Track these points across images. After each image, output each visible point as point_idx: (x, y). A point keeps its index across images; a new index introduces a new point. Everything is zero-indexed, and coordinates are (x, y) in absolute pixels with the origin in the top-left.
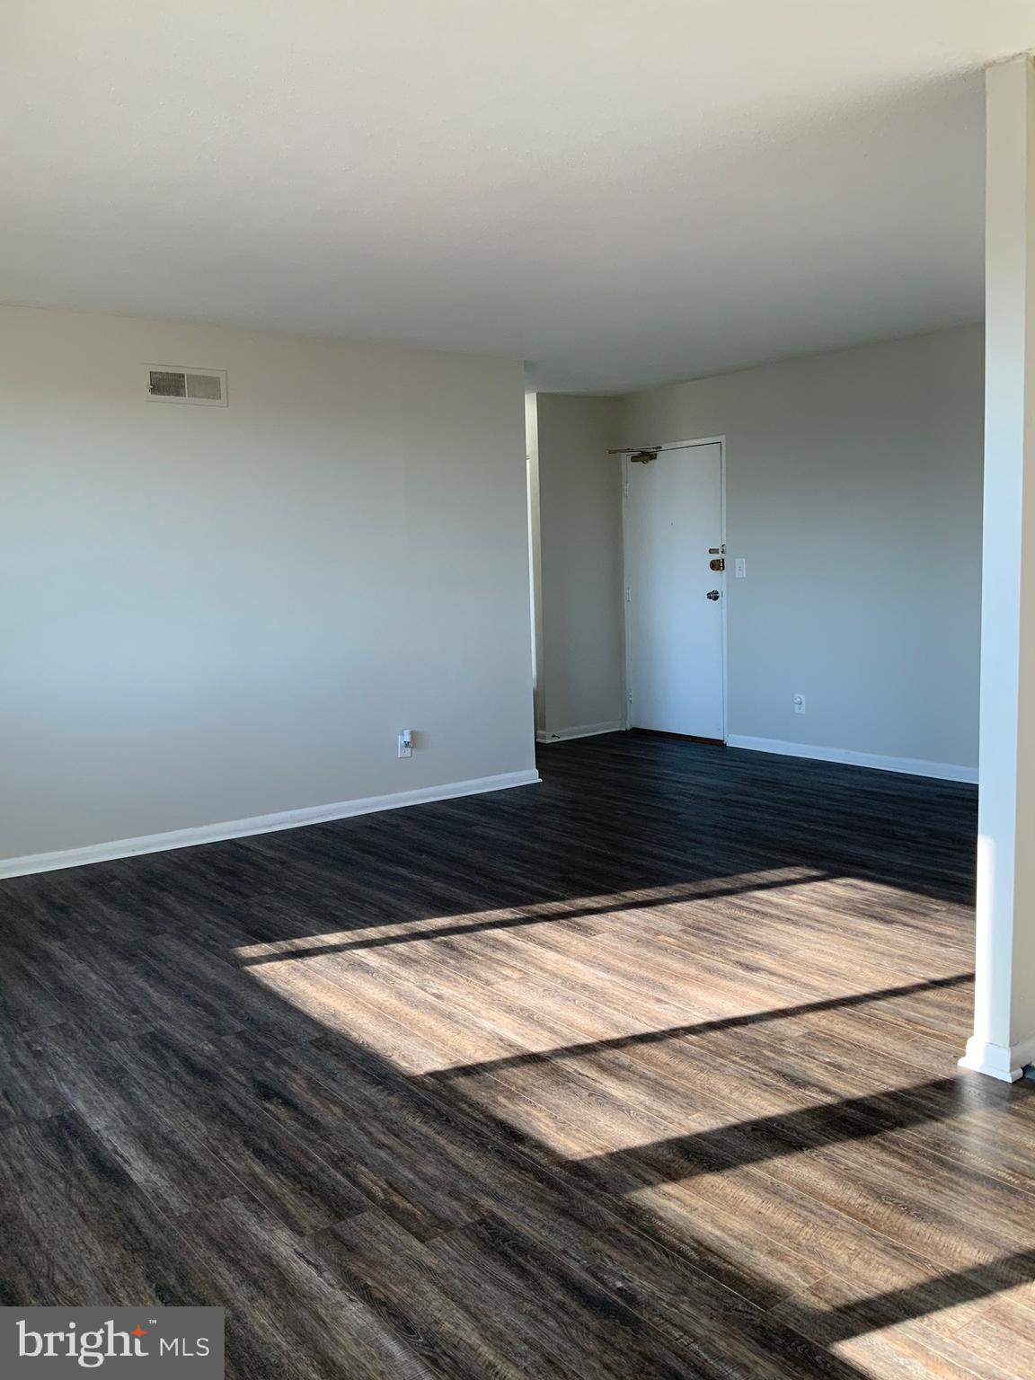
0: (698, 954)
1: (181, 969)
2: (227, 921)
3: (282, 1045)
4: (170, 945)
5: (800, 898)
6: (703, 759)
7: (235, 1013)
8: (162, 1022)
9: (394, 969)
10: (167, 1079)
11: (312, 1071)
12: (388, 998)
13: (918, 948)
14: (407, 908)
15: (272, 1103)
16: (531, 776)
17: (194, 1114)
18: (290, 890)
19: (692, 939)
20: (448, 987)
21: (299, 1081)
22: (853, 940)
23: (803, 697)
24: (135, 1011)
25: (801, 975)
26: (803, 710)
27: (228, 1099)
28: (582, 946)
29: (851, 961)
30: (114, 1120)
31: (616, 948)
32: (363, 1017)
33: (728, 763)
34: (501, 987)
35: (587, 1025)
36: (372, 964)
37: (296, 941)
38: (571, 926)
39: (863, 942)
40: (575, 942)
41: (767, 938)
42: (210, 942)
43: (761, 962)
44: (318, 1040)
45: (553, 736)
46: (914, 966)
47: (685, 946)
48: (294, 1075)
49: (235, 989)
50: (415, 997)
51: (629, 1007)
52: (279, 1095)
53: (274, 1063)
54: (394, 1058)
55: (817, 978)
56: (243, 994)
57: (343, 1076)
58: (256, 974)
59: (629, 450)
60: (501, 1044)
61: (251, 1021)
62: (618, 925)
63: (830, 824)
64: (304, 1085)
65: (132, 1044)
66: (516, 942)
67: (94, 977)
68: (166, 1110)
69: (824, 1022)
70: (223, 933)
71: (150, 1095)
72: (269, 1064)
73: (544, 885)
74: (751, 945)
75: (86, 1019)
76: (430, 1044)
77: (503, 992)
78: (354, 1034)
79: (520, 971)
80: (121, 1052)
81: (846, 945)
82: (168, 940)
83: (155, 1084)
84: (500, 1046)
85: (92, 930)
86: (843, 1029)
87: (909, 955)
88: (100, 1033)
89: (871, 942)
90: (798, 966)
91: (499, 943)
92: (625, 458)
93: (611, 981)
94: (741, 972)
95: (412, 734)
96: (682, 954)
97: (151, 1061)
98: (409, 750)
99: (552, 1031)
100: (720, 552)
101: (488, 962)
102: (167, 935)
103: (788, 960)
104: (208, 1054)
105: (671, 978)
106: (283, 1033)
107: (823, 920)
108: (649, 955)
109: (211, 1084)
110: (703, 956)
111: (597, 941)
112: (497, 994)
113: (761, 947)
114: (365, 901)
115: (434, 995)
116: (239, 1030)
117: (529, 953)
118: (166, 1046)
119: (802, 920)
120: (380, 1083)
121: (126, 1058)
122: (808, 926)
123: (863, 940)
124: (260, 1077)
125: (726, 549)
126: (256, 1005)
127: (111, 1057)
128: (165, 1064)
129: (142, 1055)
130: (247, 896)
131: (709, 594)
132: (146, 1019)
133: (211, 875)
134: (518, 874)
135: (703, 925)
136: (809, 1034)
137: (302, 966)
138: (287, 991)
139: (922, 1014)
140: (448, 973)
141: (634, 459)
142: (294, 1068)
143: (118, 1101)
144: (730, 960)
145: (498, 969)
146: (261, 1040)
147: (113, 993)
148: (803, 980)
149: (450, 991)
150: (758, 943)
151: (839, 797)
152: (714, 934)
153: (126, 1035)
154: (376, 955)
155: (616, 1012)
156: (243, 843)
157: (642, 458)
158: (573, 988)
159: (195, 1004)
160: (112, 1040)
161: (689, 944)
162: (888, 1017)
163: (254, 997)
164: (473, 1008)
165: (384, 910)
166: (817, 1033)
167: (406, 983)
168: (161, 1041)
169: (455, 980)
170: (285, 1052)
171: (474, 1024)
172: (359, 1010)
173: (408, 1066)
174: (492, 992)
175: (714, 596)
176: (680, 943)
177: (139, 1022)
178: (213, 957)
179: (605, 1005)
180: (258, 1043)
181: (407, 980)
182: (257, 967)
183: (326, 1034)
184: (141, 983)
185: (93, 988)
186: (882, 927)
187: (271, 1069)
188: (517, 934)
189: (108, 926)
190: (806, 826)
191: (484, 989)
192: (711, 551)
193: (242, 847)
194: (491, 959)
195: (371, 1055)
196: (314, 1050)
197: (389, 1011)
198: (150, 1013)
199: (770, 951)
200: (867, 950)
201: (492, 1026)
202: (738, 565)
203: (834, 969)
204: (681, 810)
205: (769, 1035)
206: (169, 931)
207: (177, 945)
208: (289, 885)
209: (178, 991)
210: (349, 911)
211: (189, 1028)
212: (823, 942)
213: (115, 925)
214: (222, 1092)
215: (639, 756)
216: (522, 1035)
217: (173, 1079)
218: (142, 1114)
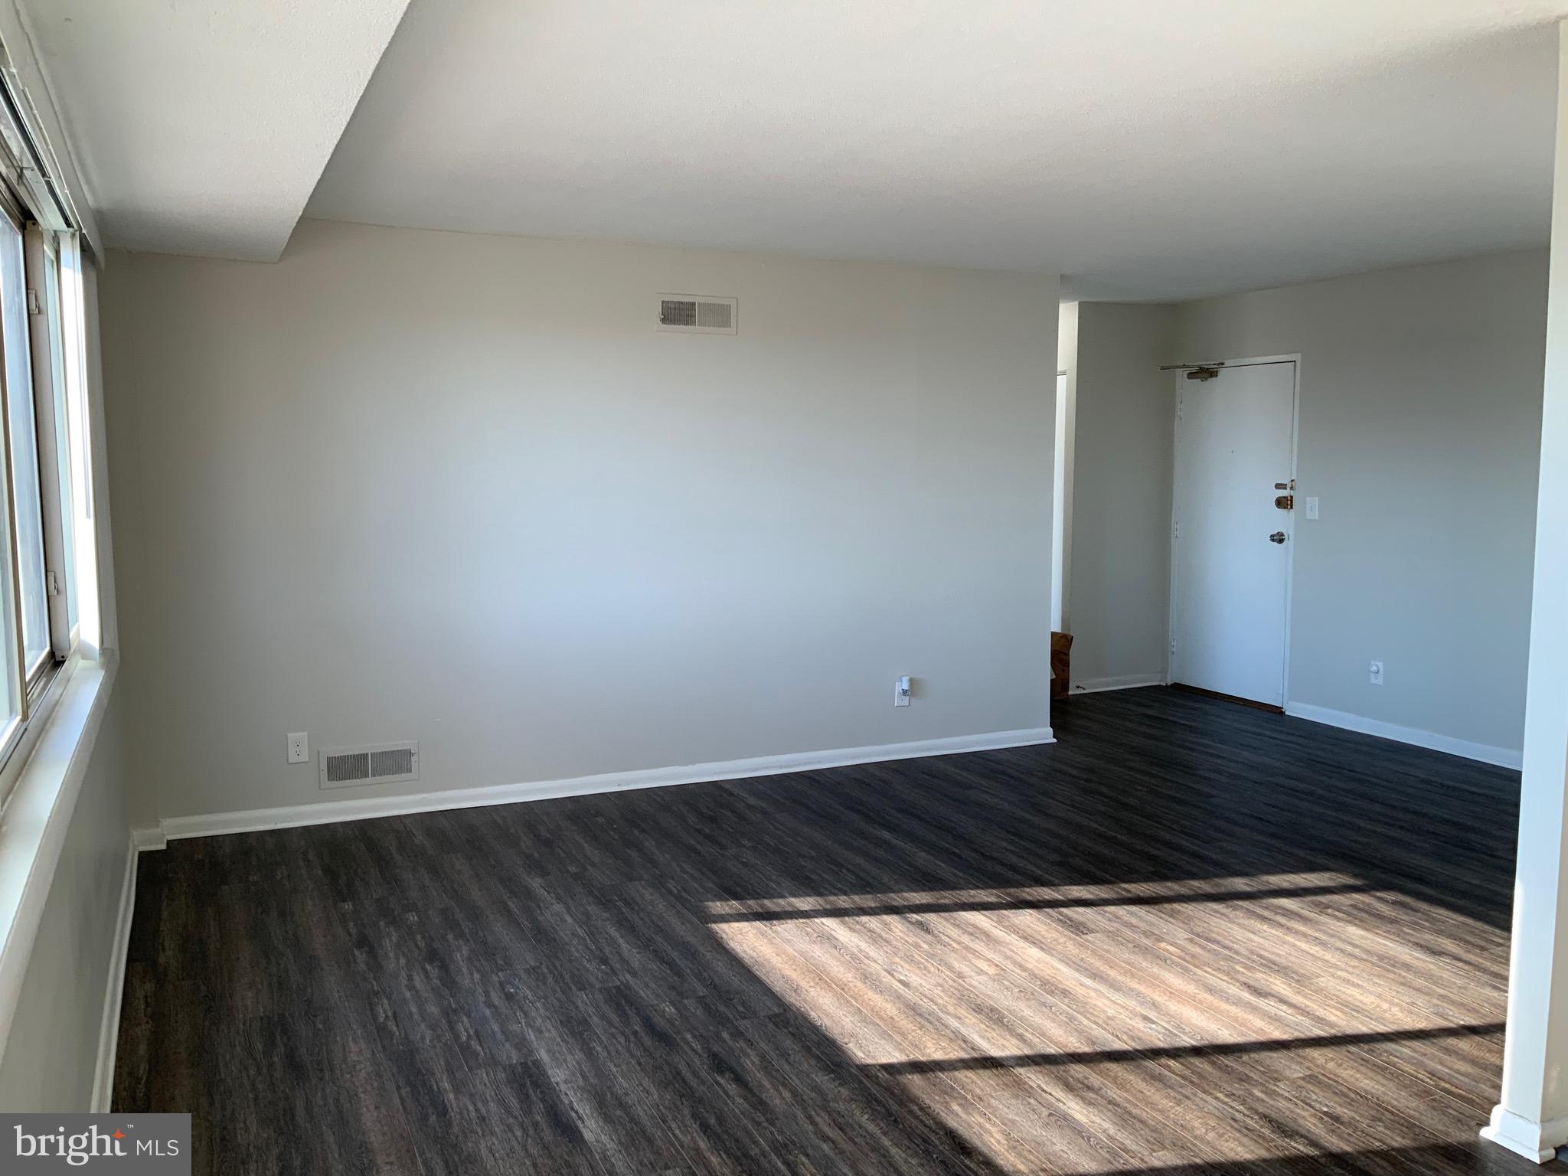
0: (1201, 969)
1: (653, 922)
2: (702, 873)
3: (741, 1016)
4: (645, 894)
5: (1337, 913)
6: (1255, 729)
7: (698, 976)
8: (628, 976)
9: (863, 947)
10: (627, 1039)
11: (766, 1048)
12: (852, 979)
13: (1465, 988)
14: (886, 879)
15: (723, 1077)
16: (1044, 734)
17: (649, 1078)
18: (768, 844)
19: (1198, 950)
20: (917, 975)
21: (752, 1058)
22: (1388, 971)
23: (1381, 664)
24: (604, 961)
25: (1316, 1007)
26: (1380, 681)
27: (683, 1067)
28: (1070, 946)
29: (1379, 996)
30: (574, 1074)
31: (1108, 951)
32: (825, 997)
33: (1283, 737)
34: (974, 982)
35: (1060, 1036)
36: (841, 939)
37: (767, 902)
38: (1061, 921)
39: (1400, 975)
40: (1062, 940)
41: (1286, 958)
42: (683, 894)
43: (1273, 986)
44: (776, 1015)
45: (1078, 687)
46: (1455, 1009)
47: (1188, 958)
48: (749, 1050)
49: (702, 949)
50: (881, 982)
51: (1110, 1022)
52: (731, 1070)
53: (731, 1035)
54: (851, 1045)
55: (1333, 1011)
56: (709, 956)
57: (797, 1059)
58: (724, 935)
59: (1184, 366)
60: (964, 1046)
61: (714, 986)
62: (1116, 925)
63: (1393, 825)
64: (757, 1062)
65: (599, 996)
66: (998, 933)
67: (570, 920)
68: (622, 1070)
69: (1331, 1065)
70: (696, 886)
71: (609, 1053)
72: (725, 1035)
73: (1039, 868)
74: (1265, 965)
75: (557, 964)
76: (890, 1035)
77: (975, 988)
78: (813, 1015)
79: (997, 966)
80: (586, 1004)
81: (1379, 976)
82: (643, 887)
83: (615, 1042)
84: (963, 1049)
85: (573, 869)
86: (1352, 1076)
87: (1451, 995)
88: (569, 981)
89: (1409, 976)
90: (1316, 997)
91: (978, 931)
92: (1181, 375)
93: (1095, 990)
94: (1246, 996)
95: (912, 681)
96: (1183, 967)
97: (614, 1018)
98: (907, 698)
99: (1021, 1038)
100: (1288, 488)
101: (964, 951)
102: (643, 882)
103: (1305, 987)
104: (667, 1016)
105: (1165, 994)
106: (744, 1004)
107: (1358, 943)
108: (1145, 964)
109: (668, 1049)
110: (1206, 972)
111: (1089, 941)
112: (967, 990)
113: (1276, 968)
114: (843, 866)
115: (900, 981)
116: (702, 994)
117: (1010, 947)
118: (631, 1004)
119: (1332, 940)
120: (833, 1071)
121: (590, 1010)
122: (1338, 949)
123: (1401, 972)
124: (716, 1048)
125: (1296, 484)
126: (720, 969)
127: (577, 1008)
128: (626, 1020)
129: (605, 1008)
130: (723, 847)
131: (1271, 536)
132: (614, 972)
133: (692, 819)
134: (1013, 852)
135: (1214, 935)
136: (1310, 1076)
137: (770, 932)
138: (752, 958)
139: (1451, 1069)
140: (919, 958)
141: (1191, 376)
142: (750, 1043)
143: (580, 1055)
144: (1238, 981)
145: (973, 961)
146: (722, 1008)
147: (586, 939)
148: (1318, 1013)
149: (918, 979)
150: (1274, 963)
151: (1410, 790)
152: (1225, 947)
153: (592, 986)
154: (847, 930)
155: (1094, 1026)
156: (728, 786)
157: (1200, 375)
158: (1051, 993)
159: (663, 961)
160: (580, 990)
161: (1193, 956)
162: (1408, 1068)
163: (719, 960)
164: (940, 1001)
165: (861, 878)
166: (1320, 1077)
167: (873, 964)
168: (625, 997)
169: (925, 968)
170: (743, 1024)
171: (939, 1019)
172: (822, 989)
173: (863, 1056)
174: (963, 987)
175: (1278, 538)
176: (1183, 954)
177: (607, 974)
178: (685, 911)
179: (1085, 1016)
180: (717, 1011)
181: (875, 961)
182: (724, 926)
183: (785, 1010)
184: (613, 931)
185: (568, 932)
186: (1428, 959)
187: (727, 1040)
188: (999, 922)
189: (589, 867)
190: (1362, 824)
191: (955, 981)
192: (1278, 486)
193: (726, 791)
194: (967, 948)
195: (828, 1040)
196: (771, 1026)
197: (852, 993)
198: (618, 966)
199: (1287, 975)
200: (1403, 984)
201: (958, 1025)
202: (1310, 505)
203: (1357, 1004)
204: (1215, 792)
205: (1264, 1073)
206: (646, 877)
207: (651, 894)
208: (767, 839)
209: (646, 945)
210: (824, 875)
211: (654, 986)
212: (1351, 970)
213: (594, 865)
214: (677, 1059)
215: (1176, 719)
216: (988, 1039)
217: (632, 1039)
218: (601, 1073)
